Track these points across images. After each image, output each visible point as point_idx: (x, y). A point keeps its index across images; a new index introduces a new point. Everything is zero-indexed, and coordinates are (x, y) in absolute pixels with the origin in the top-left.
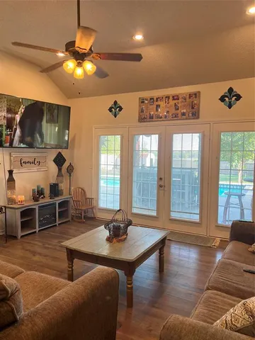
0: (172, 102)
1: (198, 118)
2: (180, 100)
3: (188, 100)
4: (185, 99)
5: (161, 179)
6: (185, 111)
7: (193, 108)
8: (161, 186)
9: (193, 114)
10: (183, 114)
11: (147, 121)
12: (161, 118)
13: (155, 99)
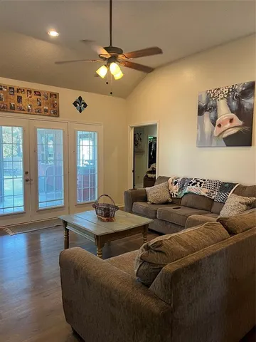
0: (35, 97)
1: (58, 116)
2: (42, 97)
3: (49, 98)
4: (47, 97)
5: (27, 173)
6: (47, 108)
7: (54, 107)
8: (27, 180)
9: (54, 112)
10: (46, 111)
11: (7, 112)
12: (24, 110)
13: (16, 90)
